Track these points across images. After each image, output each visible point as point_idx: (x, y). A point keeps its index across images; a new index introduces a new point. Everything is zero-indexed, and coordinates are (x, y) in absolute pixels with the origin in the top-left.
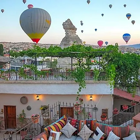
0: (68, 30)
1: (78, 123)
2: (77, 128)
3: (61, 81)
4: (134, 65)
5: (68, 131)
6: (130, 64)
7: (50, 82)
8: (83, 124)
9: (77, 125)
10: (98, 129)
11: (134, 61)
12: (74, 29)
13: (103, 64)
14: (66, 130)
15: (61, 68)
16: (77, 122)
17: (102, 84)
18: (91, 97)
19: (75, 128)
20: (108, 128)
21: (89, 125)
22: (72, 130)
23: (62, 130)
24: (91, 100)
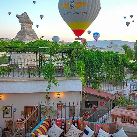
0: (24, 24)
1: (64, 123)
2: (64, 129)
3: (28, 79)
4: (100, 62)
5: (55, 133)
6: (96, 60)
7: (15, 79)
8: (69, 124)
9: (63, 126)
10: (87, 128)
11: (99, 57)
12: (31, 23)
13: (66, 60)
14: (53, 133)
15: (20, 64)
16: (62, 122)
17: (71, 81)
18: (59, 94)
19: (62, 129)
20: (97, 126)
21: (76, 124)
22: (59, 132)
23: (48, 133)
24: (58, 97)
